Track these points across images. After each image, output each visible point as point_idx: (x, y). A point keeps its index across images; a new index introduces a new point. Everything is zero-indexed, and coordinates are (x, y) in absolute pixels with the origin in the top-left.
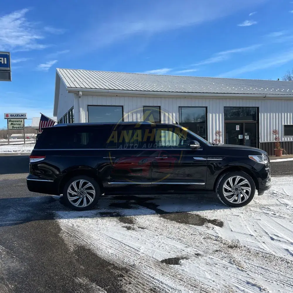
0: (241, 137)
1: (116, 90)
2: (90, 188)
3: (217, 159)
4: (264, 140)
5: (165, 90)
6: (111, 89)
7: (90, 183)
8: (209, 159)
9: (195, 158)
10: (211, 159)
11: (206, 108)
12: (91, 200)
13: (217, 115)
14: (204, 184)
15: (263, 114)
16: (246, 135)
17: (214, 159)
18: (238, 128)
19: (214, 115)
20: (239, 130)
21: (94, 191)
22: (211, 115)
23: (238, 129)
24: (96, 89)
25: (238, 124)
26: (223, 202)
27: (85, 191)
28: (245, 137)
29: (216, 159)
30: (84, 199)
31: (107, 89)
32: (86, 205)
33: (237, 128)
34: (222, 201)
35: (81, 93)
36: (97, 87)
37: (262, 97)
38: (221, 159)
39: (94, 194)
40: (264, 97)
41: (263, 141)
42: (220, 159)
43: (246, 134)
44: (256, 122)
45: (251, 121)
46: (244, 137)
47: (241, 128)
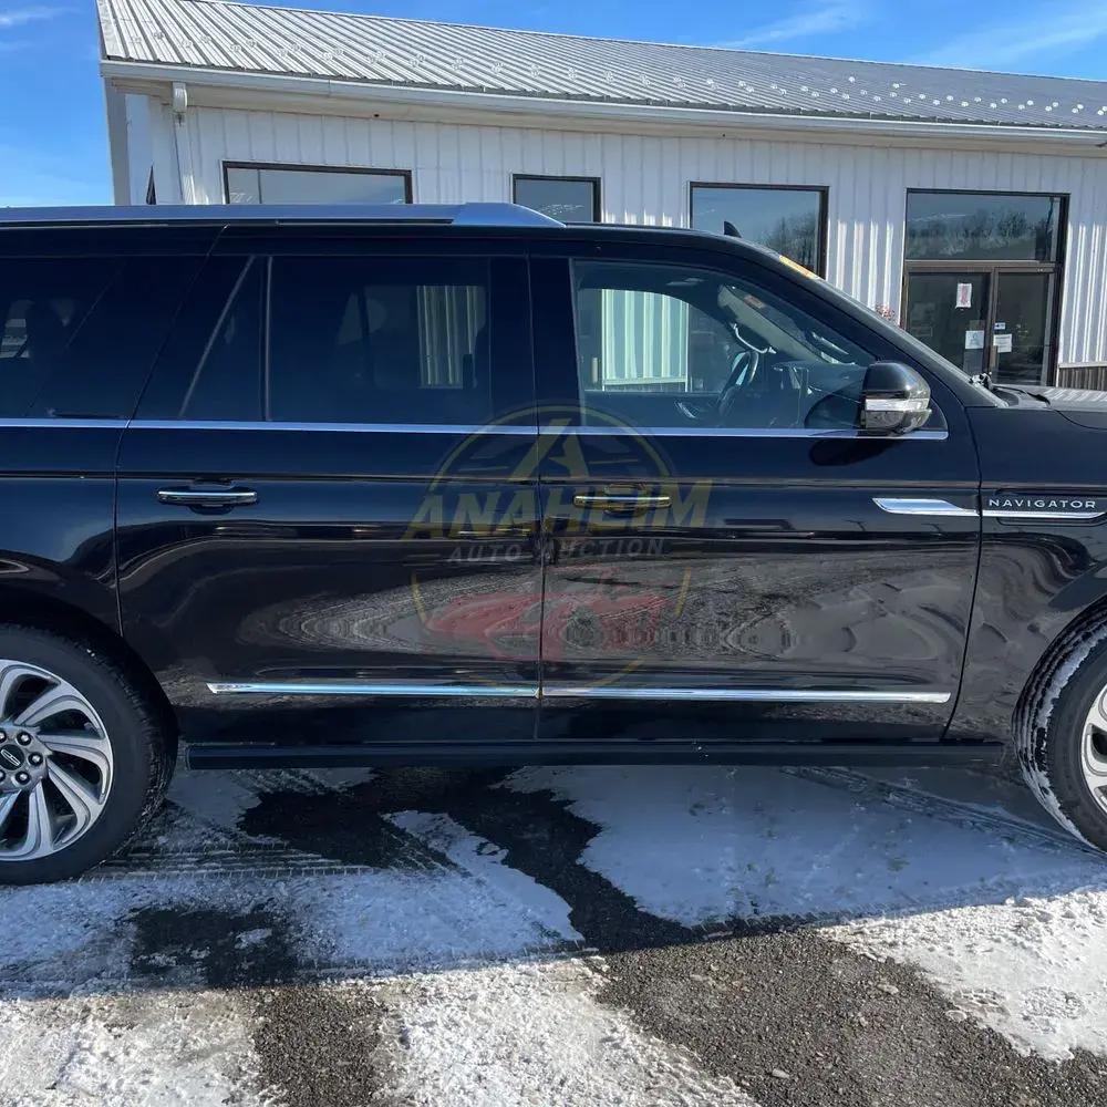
0: (978, 344)
1: (373, 81)
2: (71, 723)
3: (1059, 509)
4: (1079, 359)
5: (624, 94)
6: (344, 78)
7: (65, 688)
8: (994, 508)
9: (885, 503)
10: (1014, 508)
11: (824, 192)
12: (87, 807)
13: (874, 230)
14: (942, 698)
15: (1083, 230)
16: (998, 332)
17: (1034, 509)
18: (964, 297)
19: (859, 230)
20: (968, 305)
21: (106, 746)
22: (842, 229)
23: (964, 301)
24: (264, 70)
25: (964, 276)
26: (1078, 827)
27: (35, 745)
28: (996, 340)
29: (1052, 509)
30: (32, 798)
31: (323, 77)
32: (47, 849)
33: (959, 298)
34: (1070, 825)
35: (181, 93)
36: (271, 65)
37: (1091, 145)
38: (1090, 510)
39: (106, 767)
40: (1100, 146)
41: (1072, 363)
42: (1084, 509)
43: (1002, 326)
44: (1049, 267)
45: (1030, 263)
46: (991, 341)
47: (981, 297)
